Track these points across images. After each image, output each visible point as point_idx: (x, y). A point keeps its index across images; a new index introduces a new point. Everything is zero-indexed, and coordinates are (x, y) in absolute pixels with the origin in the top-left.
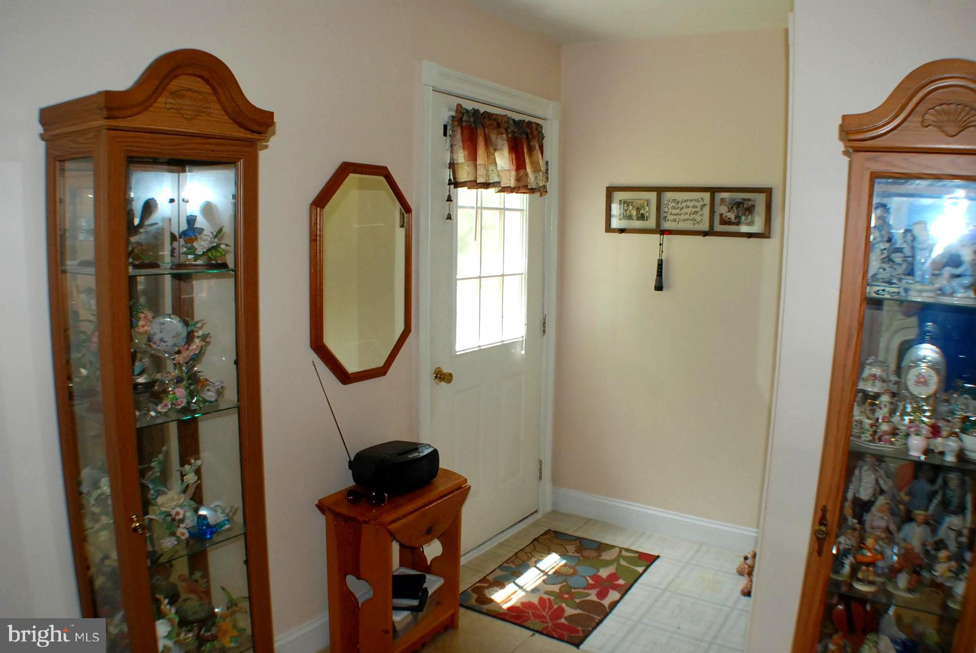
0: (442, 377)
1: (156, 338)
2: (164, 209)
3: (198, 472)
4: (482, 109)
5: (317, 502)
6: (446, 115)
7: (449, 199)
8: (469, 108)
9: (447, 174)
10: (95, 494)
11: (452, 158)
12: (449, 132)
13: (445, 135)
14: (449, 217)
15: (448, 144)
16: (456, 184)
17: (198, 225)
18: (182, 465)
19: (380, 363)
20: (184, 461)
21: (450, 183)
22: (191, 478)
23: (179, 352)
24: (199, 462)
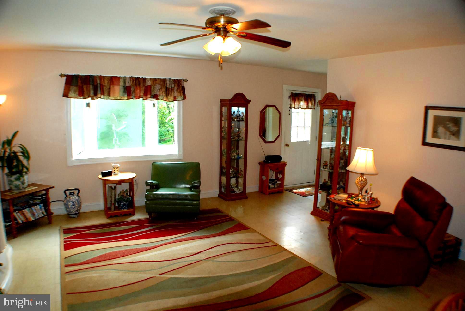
0: (287, 145)
1: (234, 131)
2: (236, 113)
3: (239, 151)
4: (298, 92)
5: (258, 163)
6: (289, 95)
7: (289, 111)
8: (295, 93)
9: (289, 106)
10: (224, 151)
11: (290, 103)
12: (290, 98)
13: (289, 98)
14: (289, 114)
15: (289, 101)
16: (291, 108)
17: (240, 115)
18: (237, 150)
19: (273, 141)
20: (237, 149)
21: (290, 108)
22: (238, 152)
23: (237, 133)
24: (239, 150)
